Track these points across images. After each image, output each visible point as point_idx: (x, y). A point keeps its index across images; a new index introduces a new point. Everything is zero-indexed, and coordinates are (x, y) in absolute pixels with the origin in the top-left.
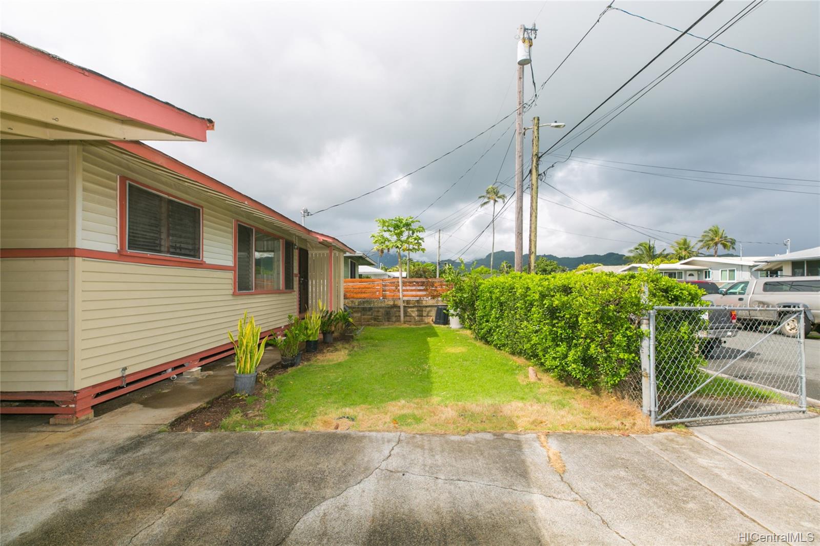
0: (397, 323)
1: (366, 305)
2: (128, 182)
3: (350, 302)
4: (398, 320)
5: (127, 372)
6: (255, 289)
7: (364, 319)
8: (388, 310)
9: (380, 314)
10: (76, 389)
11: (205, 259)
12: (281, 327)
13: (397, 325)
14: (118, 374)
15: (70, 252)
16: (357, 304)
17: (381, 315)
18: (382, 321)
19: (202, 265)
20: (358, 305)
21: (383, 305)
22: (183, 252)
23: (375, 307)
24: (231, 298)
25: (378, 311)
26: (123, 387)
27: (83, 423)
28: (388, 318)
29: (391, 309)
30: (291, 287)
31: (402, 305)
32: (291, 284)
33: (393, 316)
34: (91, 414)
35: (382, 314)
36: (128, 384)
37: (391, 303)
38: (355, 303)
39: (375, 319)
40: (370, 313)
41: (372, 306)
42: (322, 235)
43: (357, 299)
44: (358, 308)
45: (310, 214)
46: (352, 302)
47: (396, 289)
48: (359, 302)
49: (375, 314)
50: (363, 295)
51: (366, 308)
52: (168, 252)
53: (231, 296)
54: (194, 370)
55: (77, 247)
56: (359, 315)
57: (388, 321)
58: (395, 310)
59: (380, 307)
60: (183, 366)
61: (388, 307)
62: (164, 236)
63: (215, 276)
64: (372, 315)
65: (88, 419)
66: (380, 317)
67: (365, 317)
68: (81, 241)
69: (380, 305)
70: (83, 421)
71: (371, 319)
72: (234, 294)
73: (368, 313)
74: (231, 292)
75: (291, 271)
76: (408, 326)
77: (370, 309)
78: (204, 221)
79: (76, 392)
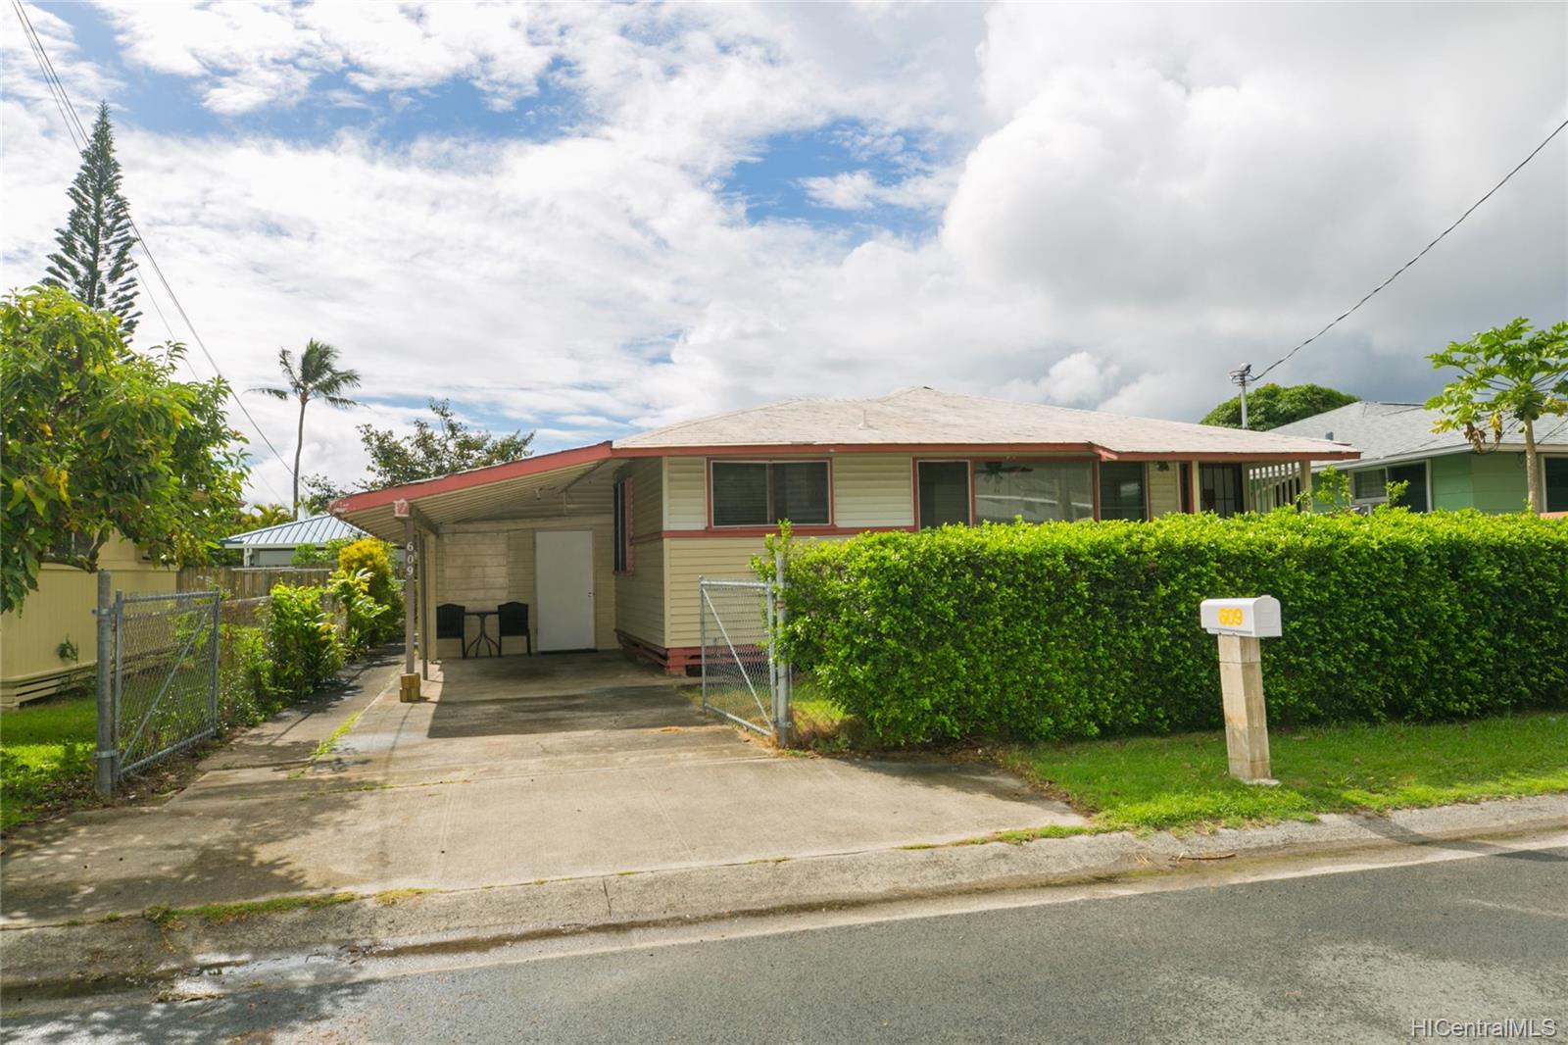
2: (712, 461)
11: (836, 523)
15: (657, 536)
19: (833, 531)
22: (797, 518)
55: (665, 530)
62: (767, 505)
65: (679, 676)
68: (670, 525)
70: (676, 676)
78: (834, 475)
79: (668, 649)
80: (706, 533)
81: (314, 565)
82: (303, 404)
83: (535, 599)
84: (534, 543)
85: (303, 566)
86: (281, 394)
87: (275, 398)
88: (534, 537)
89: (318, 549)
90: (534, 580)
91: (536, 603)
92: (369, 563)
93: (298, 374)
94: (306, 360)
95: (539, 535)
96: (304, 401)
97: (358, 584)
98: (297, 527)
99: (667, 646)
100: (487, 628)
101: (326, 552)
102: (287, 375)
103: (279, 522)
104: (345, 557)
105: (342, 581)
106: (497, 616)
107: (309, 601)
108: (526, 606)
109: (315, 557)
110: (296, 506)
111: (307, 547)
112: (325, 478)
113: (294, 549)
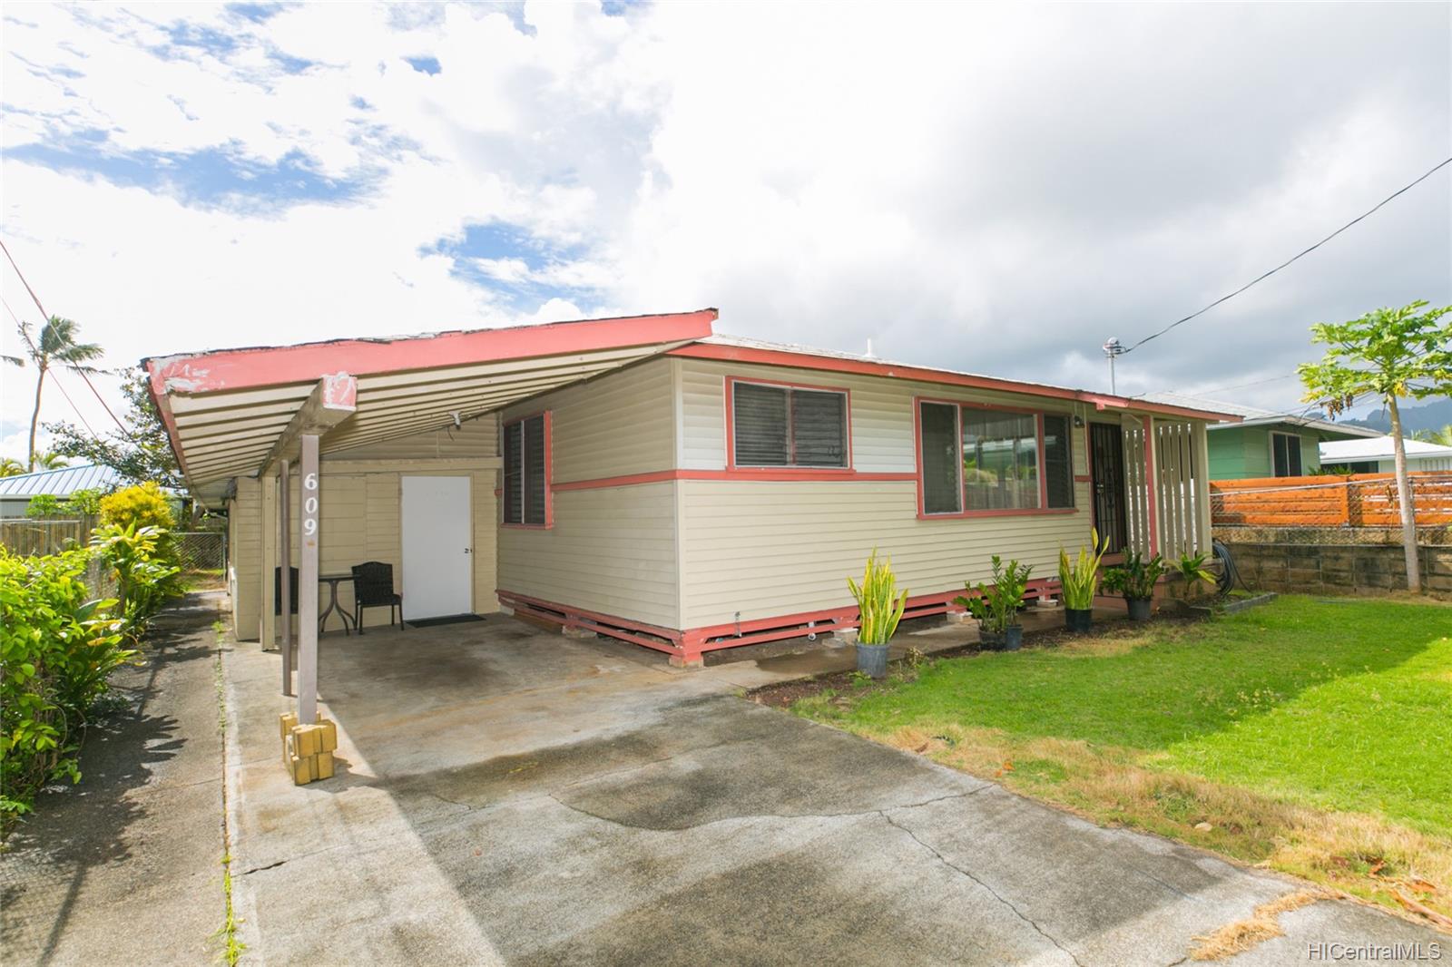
0: (1399, 592)
1: (1297, 543)
2: (733, 381)
3: (1254, 534)
4: (1402, 584)
5: (742, 619)
6: (966, 508)
7: (1294, 575)
8: (1368, 556)
9: (1343, 565)
10: (681, 629)
11: (855, 467)
12: (1045, 579)
13: (1396, 600)
14: (731, 620)
15: (671, 475)
16: (1272, 539)
17: (1344, 567)
18: (1350, 585)
19: (852, 476)
20: (1276, 541)
21: (1351, 542)
22: (816, 459)
23: (1326, 548)
24: (914, 523)
25: (1337, 558)
26: (738, 637)
27: (690, 669)
28: (1369, 578)
29: (1378, 553)
30: (1070, 502)
31: (1409, 541)
32: (1070, 497)
33: (1385, 573)
34: (701, 662)
35: (1351, 565)
36: (745, 634)
37: (1379, 538)
38: (1266, 537)
39: (1328, 576)
40: (1313, 562)
41: (1316, 542)
42: (1104, 396)
43: (1272, 525)
44: (1275, 548)
45: (1122, 350)
46: (1259, 533)
47: (1391, 500)
48: (1277, 535)
49: (1329, 564)
50: (1291, 518)
51: (1299, 549)
52: (794, 462)
53: (914, 522)
54: (846, 630)
55: (679, 468)
56: (1280, 564)
57: (1371, 585)
58: (1392, 556)
59: (1344, 549)
60: (830, 621)
61: (1369, 549)
62: (788, 442)
63: (879, 490)
64: (1318, 567)
65: (696, 667)
66: (1342, 574)
67: (1296, 570)
68: (684, 461)
69: (1340, 542)
70: (692, 667)
71: (1317, 576)
72: (919, 517)
73: (1305, 562)
74: (914, 514)
75: (1069, 471)
76: (1434, 602)
77: (1313, 552)
78: (852, 410)
79: (683, 632)
80: (727, 474)
81: (54, 516)
82: (42, 371)
83: (400, 557)
84: (400, 490)
85: (41, 517)
86: (19, 362)
87: (12, 365)
88: (400, 483)
89: (59, 500)
90: (399, 534)
91: (400, 563)
92: (147, 514)
93: (37, 344)
94: (46, 333)
95: (406, 480)
96: (43, 367)
97: (140, 543)
98: (33, 480)
99: (682, 628)
100: (339, 596)
101: (70, 503)
102: (26, 344)
103: (12, 473)
104: (109, 506)
105: (116, 539)
106: (352, 581)
107: (65, 580)
108: (390, 566)
109: (57, 508)
110: (32, 462)
111: (45, 498)
112: (72, 426)
113: (29, 500)
